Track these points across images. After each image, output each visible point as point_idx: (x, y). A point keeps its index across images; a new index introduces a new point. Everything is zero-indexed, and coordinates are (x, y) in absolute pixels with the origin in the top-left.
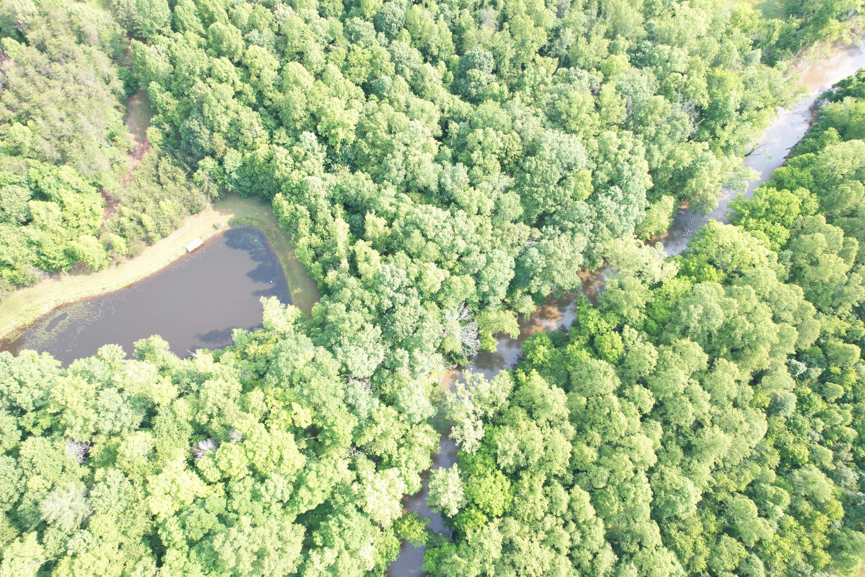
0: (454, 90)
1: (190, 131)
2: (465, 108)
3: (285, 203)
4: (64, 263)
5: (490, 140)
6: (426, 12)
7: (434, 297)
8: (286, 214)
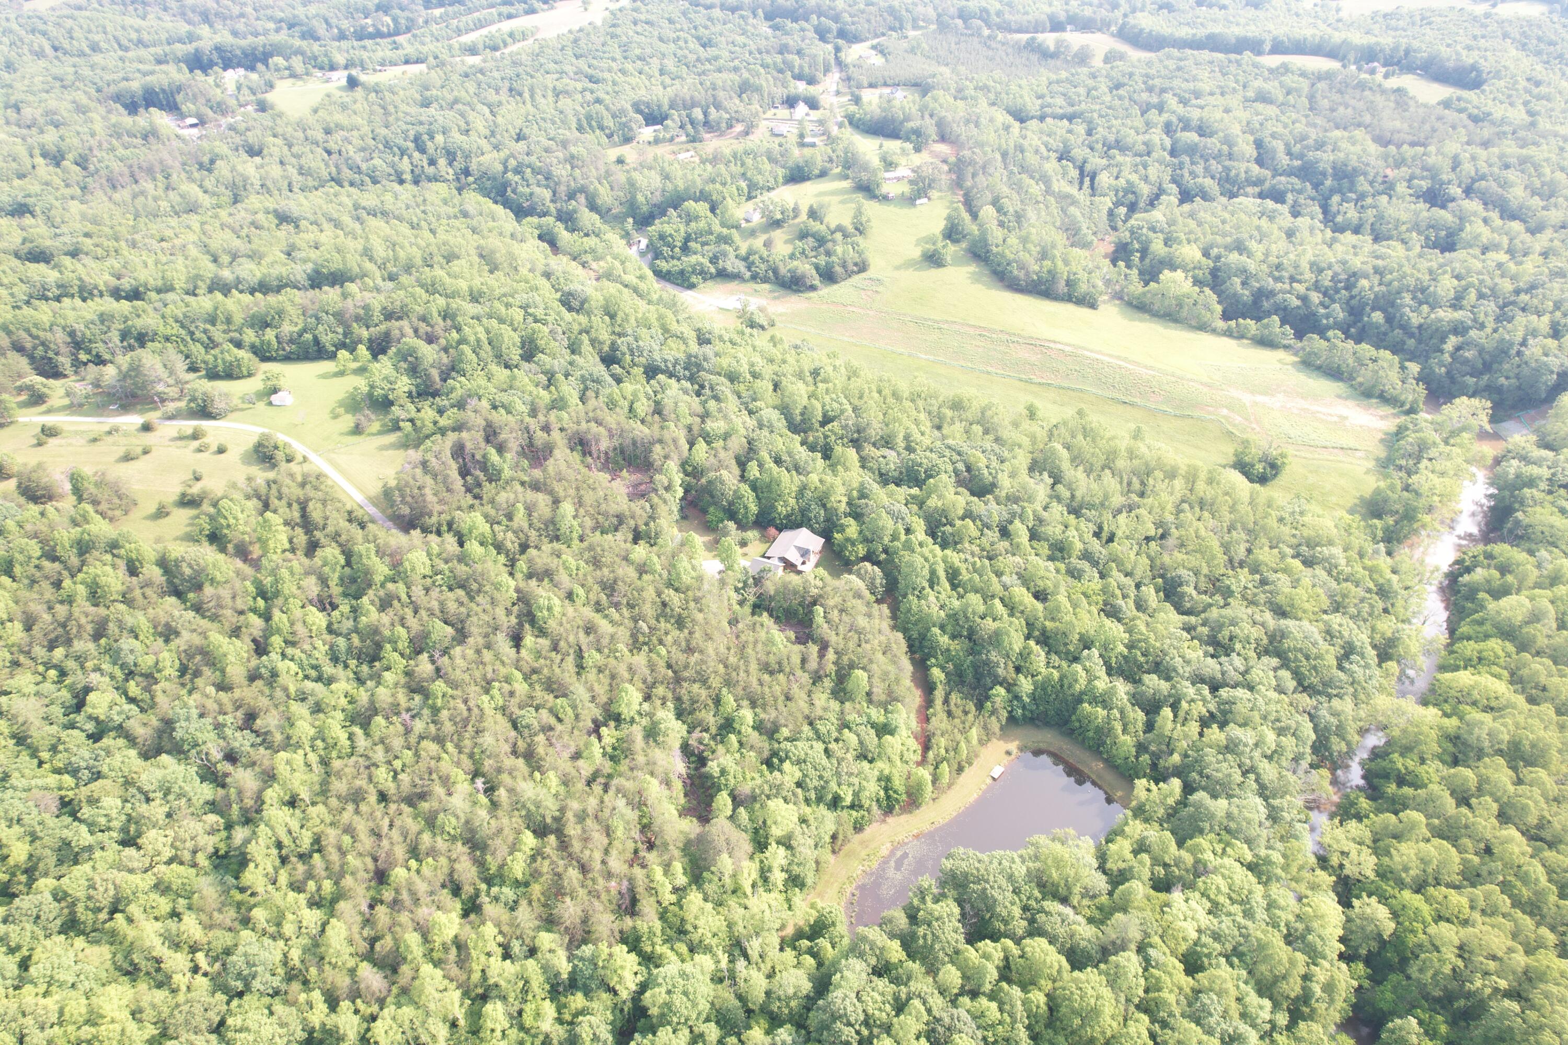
1: (987, 663)
4: (903, 797)
8: (1098, 720)
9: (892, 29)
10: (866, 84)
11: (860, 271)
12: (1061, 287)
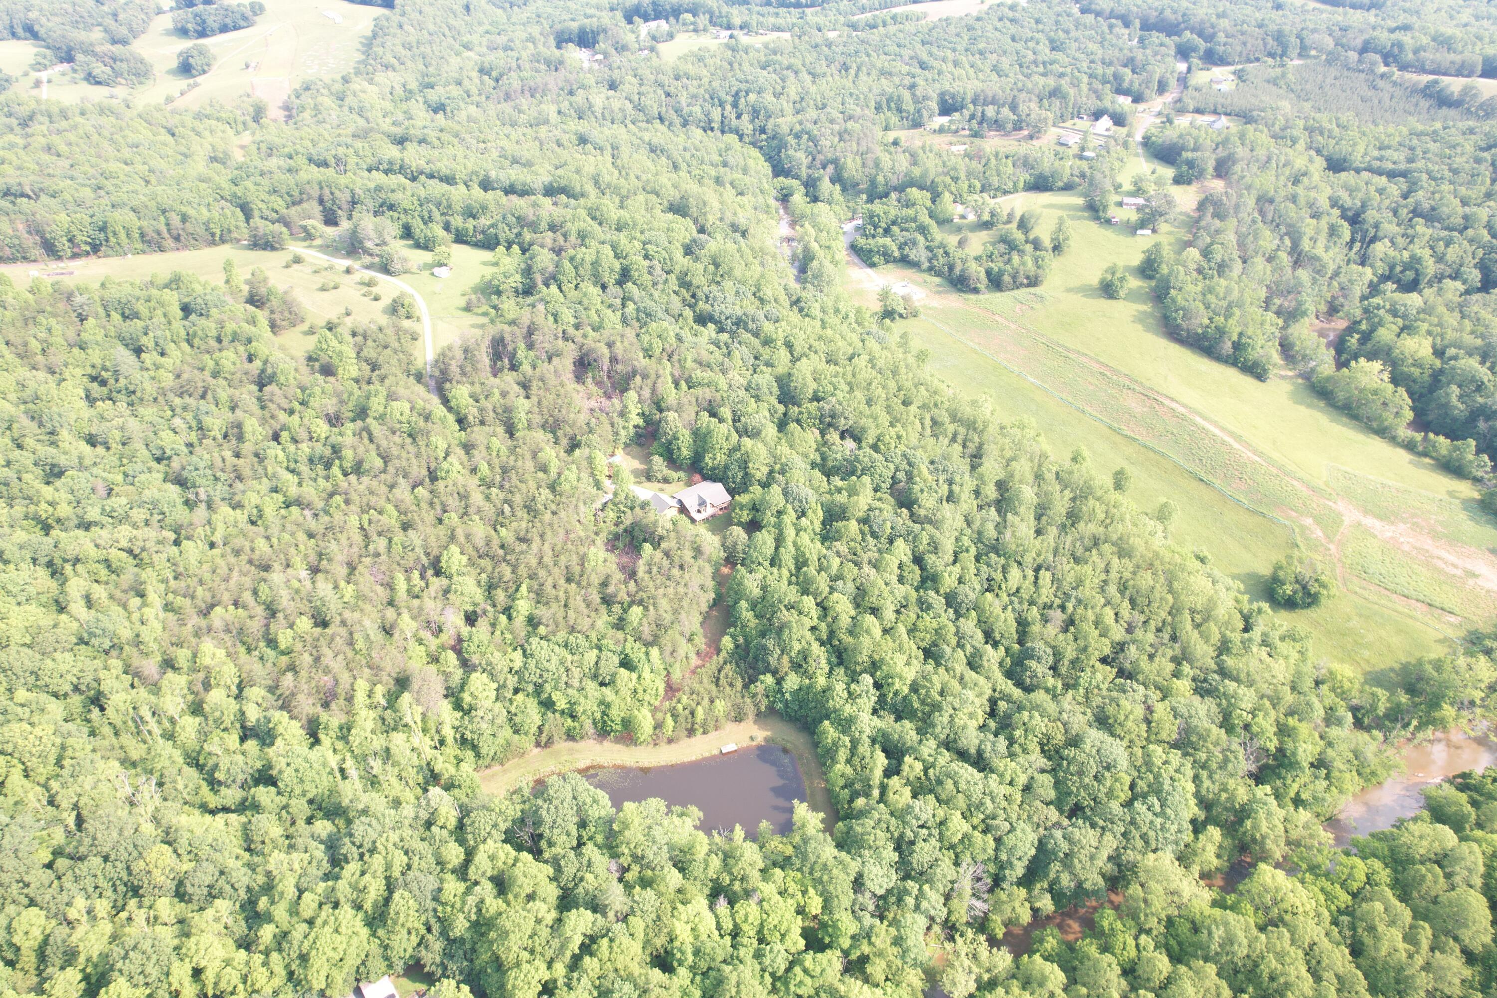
0: (1009, 674)
1: (764, 648)
2: (1017, 693)
3: (832, 730)
4: (619, 727)
5: (1034, 722)
6: (997, 601)
7: (952, 847)
8: (829, 740)
9: (1272, 55)
10: (1191, 108)
11: (1029, 286)
12: (1227, 347)
